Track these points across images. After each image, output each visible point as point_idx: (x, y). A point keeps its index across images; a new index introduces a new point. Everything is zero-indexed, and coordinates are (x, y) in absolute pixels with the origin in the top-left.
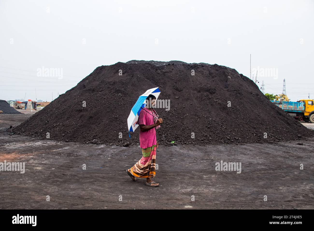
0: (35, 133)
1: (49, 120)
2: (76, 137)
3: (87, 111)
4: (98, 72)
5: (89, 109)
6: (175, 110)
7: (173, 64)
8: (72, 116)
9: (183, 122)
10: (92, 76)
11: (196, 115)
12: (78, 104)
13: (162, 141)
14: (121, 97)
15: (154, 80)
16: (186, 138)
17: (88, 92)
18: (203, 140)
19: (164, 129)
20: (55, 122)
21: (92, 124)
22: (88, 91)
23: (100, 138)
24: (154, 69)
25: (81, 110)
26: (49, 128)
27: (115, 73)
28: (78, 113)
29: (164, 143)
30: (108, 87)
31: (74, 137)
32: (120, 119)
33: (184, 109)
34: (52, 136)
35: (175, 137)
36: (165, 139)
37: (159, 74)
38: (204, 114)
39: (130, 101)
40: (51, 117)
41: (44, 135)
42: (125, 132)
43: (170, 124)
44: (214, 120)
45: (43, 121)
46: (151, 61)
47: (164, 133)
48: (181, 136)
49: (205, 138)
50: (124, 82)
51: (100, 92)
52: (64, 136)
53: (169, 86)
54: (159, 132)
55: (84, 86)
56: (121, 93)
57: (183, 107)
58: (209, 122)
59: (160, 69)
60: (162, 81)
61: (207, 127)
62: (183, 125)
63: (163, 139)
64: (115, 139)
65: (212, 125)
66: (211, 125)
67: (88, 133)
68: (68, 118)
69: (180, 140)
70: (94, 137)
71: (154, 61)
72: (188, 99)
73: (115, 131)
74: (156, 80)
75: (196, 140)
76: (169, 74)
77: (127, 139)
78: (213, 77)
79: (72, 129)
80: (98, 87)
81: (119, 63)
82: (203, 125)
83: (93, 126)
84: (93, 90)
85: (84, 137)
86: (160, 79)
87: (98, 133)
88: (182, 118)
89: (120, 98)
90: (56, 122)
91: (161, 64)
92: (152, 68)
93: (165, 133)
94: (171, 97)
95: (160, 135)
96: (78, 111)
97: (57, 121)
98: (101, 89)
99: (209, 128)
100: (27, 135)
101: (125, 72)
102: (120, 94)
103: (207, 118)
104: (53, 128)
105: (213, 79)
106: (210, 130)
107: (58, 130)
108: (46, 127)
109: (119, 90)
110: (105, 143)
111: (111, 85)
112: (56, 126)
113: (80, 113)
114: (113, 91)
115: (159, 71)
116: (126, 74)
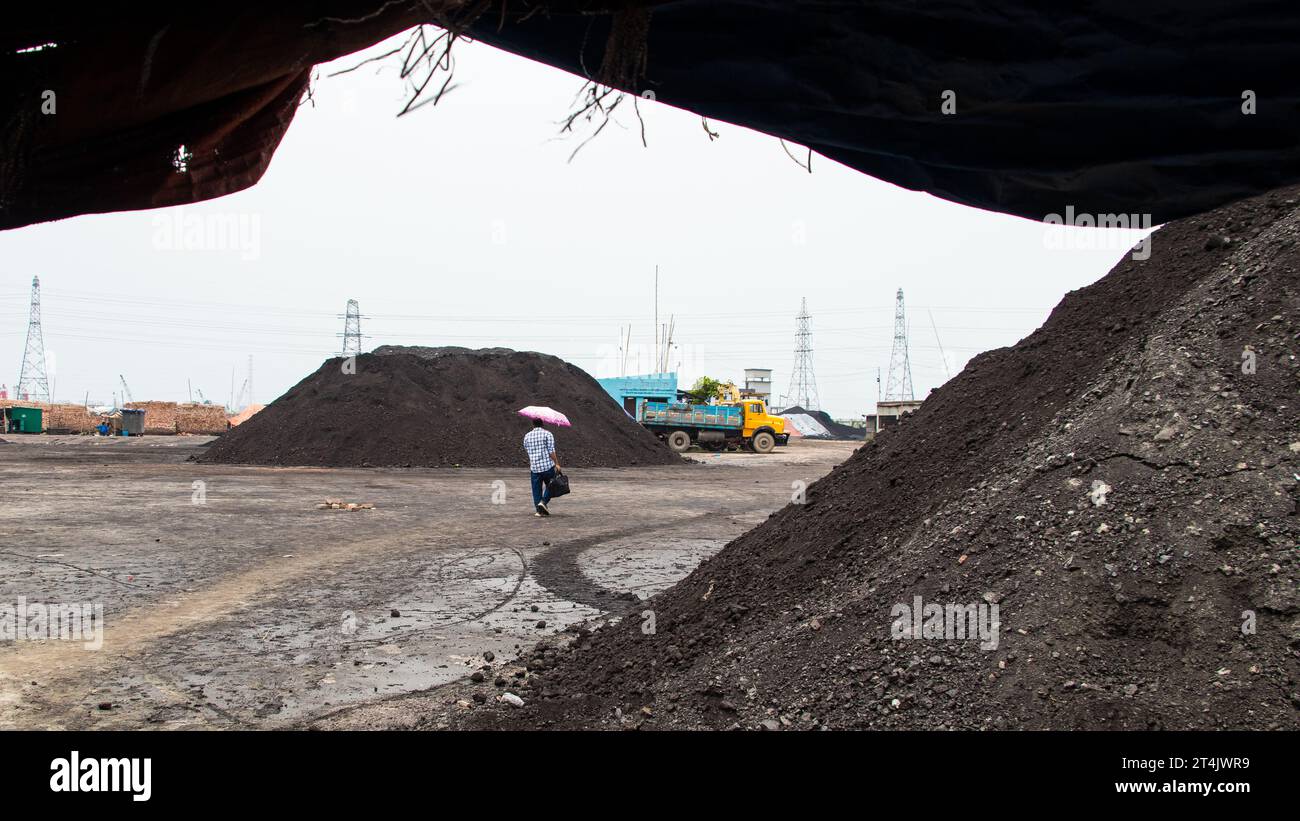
2: (339, 462)
4: (331, 367)
7: (451, 355)
9: (469, 443)
11: (485, 434)
16: (473, 461)
19: (445, 451)
21: (352, 447)
23: (372, 461)
31: (336, 462)
32: (389, 440)
35: (459, 459)
36: (447, 461)
37: (430, 373)
42: (399, 454)
43: (452, 445)
46: (415, 347)
48: (467, 458)
54: (439, 454)
55: (315, 392)
57: (469, 423)
58: (501, 443)
59: (431, 363)
62: (468, 446)
63: (445, 462)
64: (390, 462)
67: (354, 457)
68: (310, 441)
70: (364, 461)
72: (474, 413)
73: (388, 454)
74: (428, 384)
75: (484, 463)
76: (445, 373)
77: (403, 462)
78: (514, 375)
80: (343, 395)
83: (356, 449)
84: (336, 400)
85: (349, 462)
87: (368, 456)
88: (468, 437)
90: (292, 446)
91: (431, 353)
93: (447, 455)
94: (451, 408)
105: (514, 379)
107: (306, 454)
111: (363, 391)
114: (368, 401)
115: (430, 368)
116: (379, 374)
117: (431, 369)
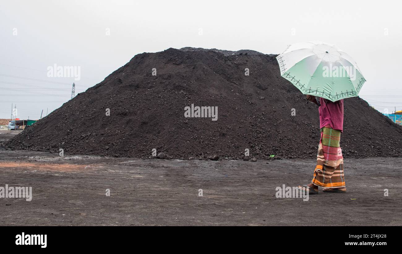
0: (52, 147)
1: (72, 128)
2: (128, 151)
3: (135, 115)
4: (138, 61)
5: (139, 112)
6: (263, 114)
7: (246, 54)
8: (112, 122)
9: (278, 131)
10: (130, 67)
12: (118, 105)
13: (257, 154)
14: (185, 95)
15: (225, 75)
16: (288, 151)
17: (129, 89)
18: (310, 153)
19: (255, 139)
20: (82, 132)
21: (147, 133)
22: (130, 87)
23: (167, 151)
24: (222, 60)
25: (126, 114)
26: (74, 140)
27: (166, 63)
28: (121, 117)
29: (261, 157)
30: (161, 82)
31: (125, 151)
32: (191, 125)
33: (275, 113)
34: (86, 149)
35: (273, 150)
36: (260, 152)
37: (230, 66)
38: (303, 120)
39: (200, 101)
40: (75, 124)
41: (69, 150)
42: (202, 142)
43: (262, 133)
44: (317, 128)
45: (62, 130)
46: (213, 49)
47: (256, 144)
48: (280, 148)
49: (313, 151)
50: (185, 75)
51: (148, 88)
52: (108, 149)
53: (248, 83)
54: (249, 143)
55: (120, 81)
56: (184, 90)
57: (273, 111)
58: (312, 131)
59: (230, 59)
60: (236, 76)
61: (311, 136)
62: (279, 134)
63: (258, 152)
64: (190, 153)
65: (317, 134)
66: (315, 134)
67: (146, 146)
69: (280, 154)
71: (217, 50)
72: (277, 100)
73: (188, 142)
74: (229, 75)
75: (302, 153)
76: (243, 67)
77: (208, 152)
79: (118, 139)
80: (145, 83)
81: (171, 49)
82: (305, 134)
83: (150, 136)
84: (137, 87)
85: (141, 151)
86: (232, 73)
87: (164, 145)
88: (275, 124)
89: (184, 97)
91: (228, 54)
92: (219, 58)
93: (258, 144)
94: (253, 97)
95: (252, 147)
96: (120, 115)
97: (86, 130)
98: (150, 85)
99: (313, 138)
100: (39, 151)
101: (182, 62)
102: (182, 91)
103: (308, 125)
104: (82, 139)
106: (315, 141)
107: (93, 141)
108: (70, 138)
109: (180, 86)
110: (177, 158)
111: (165, 79)
112: (86, 136)
113: (124, 117)
114: (168, 87)
116: (182, 66)
117: (230, 63)
